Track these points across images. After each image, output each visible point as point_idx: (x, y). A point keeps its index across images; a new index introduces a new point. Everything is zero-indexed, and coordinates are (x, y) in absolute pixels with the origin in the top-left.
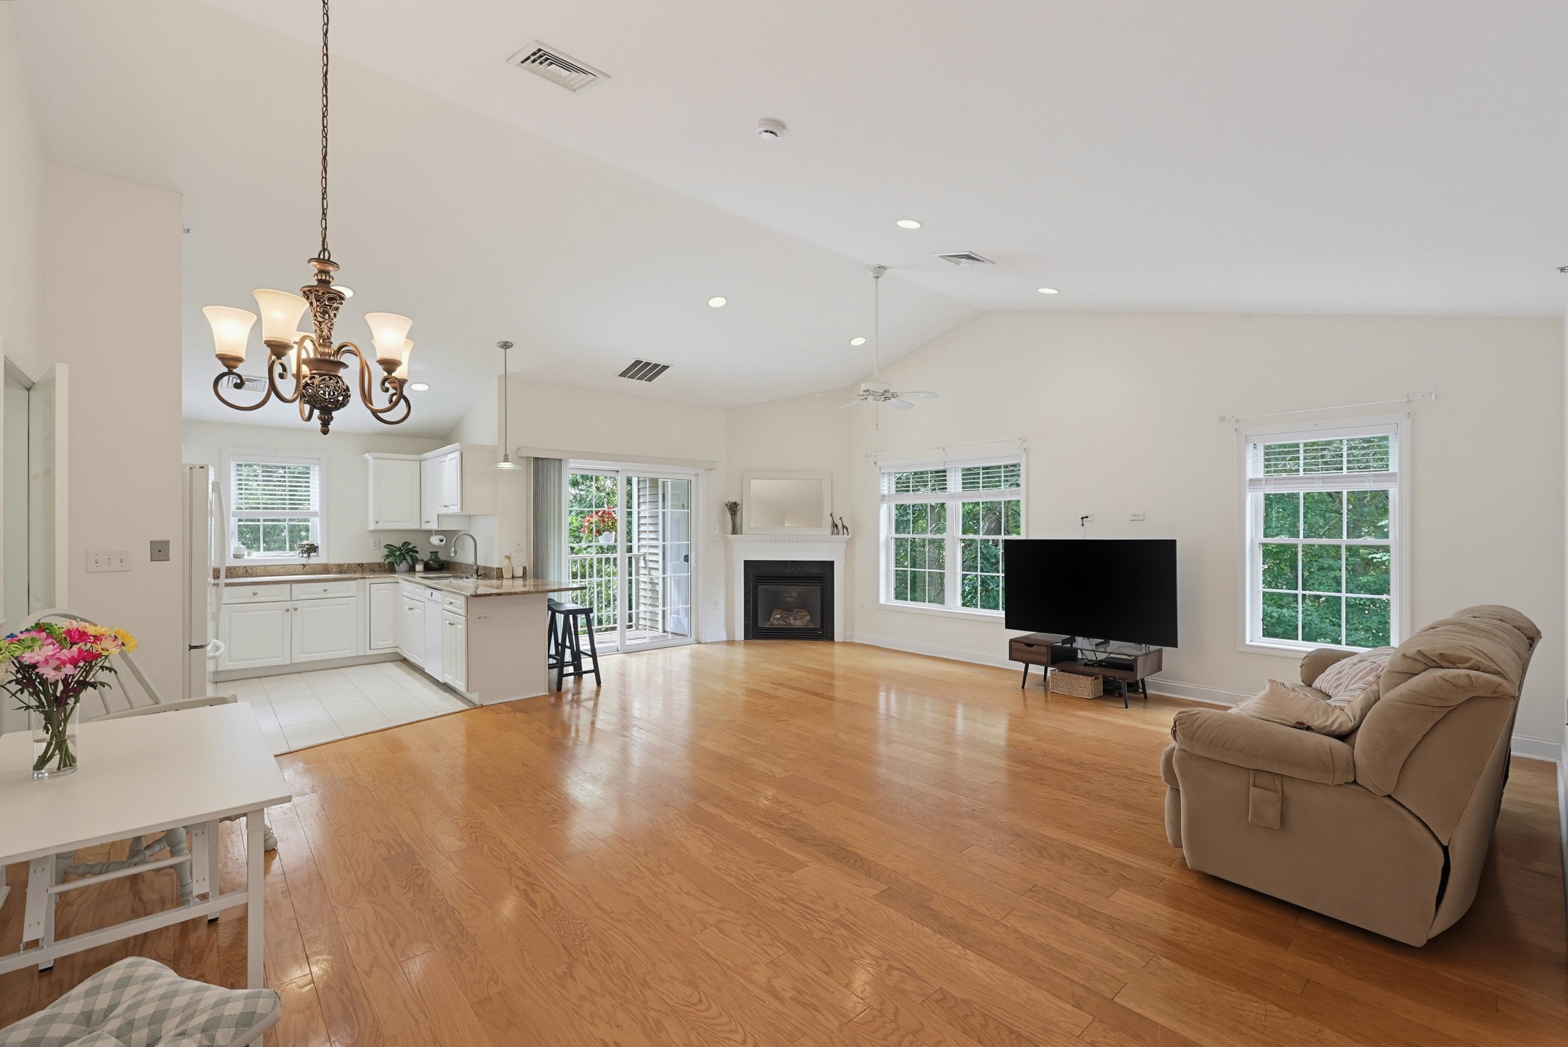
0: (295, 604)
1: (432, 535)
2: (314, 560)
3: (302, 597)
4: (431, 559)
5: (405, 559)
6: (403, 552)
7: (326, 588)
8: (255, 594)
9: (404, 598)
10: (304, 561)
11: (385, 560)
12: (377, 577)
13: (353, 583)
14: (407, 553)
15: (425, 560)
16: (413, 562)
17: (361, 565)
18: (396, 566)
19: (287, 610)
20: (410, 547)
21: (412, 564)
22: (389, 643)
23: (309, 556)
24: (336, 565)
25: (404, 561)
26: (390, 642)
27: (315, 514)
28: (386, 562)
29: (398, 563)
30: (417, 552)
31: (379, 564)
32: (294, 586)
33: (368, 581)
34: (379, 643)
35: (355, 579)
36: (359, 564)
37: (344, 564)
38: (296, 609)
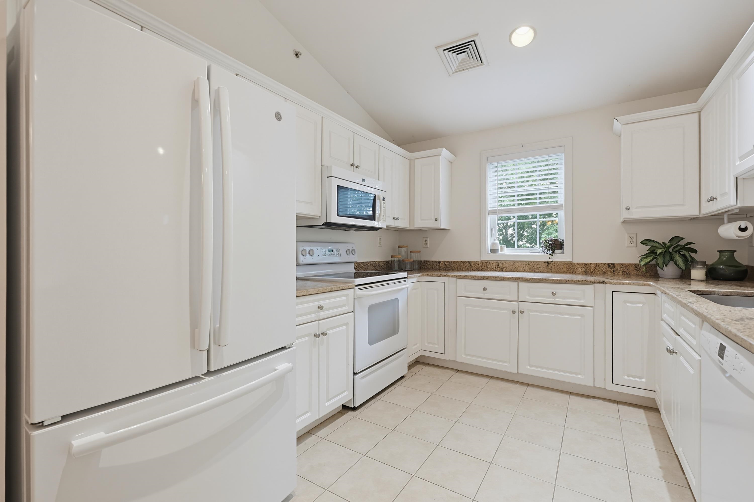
0: (523, 306)
1: (723, 223)
2: (559, 257)
3: (529, 298)
4: (720, 262)
5: (672, 259)
6: (671, 250)
7: (554, 291)
8: (484, 289)
9: (662, 322)
10: (546, 257)
11: (641, 260)
12: (623, 284)
13: (589, 289)
14: (678, 252)
15: (709, 263)
16: (686, 265)
17: (611, 266)
18: (659, 270)
19: (513, 312)
20: (683, 243)
21: (684, 268)
22: (642, 382)
23: (553, 252)
24: (582, 264)
25: (671, 263)
26: (644, 380)
27: (560, 207)
28: (643, 263)
29: (661, 265)
30: (695, 251)
31: (635, 265)
32: (522, 285)
33: (609, 288)
34: (626, 377)
35: (593, 283)
36: (609, 265)
37: (591, 264)
38: (522, 312)
